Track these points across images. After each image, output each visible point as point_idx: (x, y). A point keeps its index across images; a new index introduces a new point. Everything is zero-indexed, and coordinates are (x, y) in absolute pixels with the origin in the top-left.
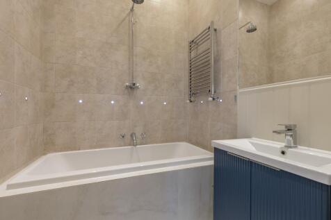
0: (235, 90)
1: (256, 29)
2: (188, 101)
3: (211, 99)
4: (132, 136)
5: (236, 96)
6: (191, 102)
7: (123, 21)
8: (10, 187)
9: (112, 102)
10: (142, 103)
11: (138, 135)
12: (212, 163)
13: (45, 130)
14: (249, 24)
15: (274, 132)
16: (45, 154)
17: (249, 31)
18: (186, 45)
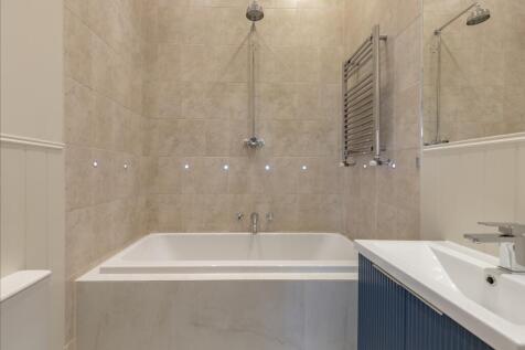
0: (417, 148)
1: (489, 16)
2: (342, 164)
3: (373, 163)
4: (252, 217)
5: (417, 159)
6: (347, 165)
7: (239, 48)
8: (104, 271)
9: (226, 167)
10: (267, 168)
11: (262, 216)
12: (354, 276)
13: (148, 203)
14: (474, 8)
15: (466, 236)
16: (148, 233)
17: (471, 23)
18: (339, 68)
